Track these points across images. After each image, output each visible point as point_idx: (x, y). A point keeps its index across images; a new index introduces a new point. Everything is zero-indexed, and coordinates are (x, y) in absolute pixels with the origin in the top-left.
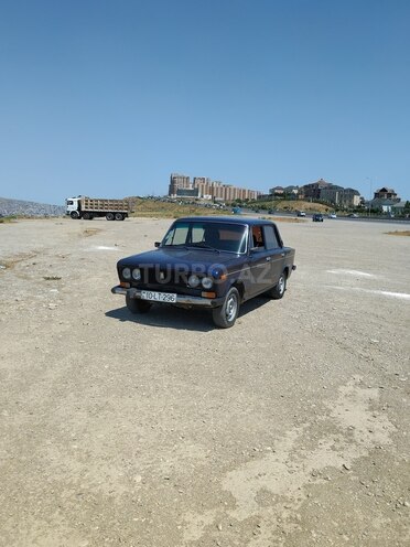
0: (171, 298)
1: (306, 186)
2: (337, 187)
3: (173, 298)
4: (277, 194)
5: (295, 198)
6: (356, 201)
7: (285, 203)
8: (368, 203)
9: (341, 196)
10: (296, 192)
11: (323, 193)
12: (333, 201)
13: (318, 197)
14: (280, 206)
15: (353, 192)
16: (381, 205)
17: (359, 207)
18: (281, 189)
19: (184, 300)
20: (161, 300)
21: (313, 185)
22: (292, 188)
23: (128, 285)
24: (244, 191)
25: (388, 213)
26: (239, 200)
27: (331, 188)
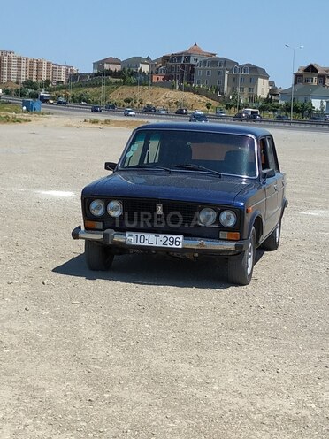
0: (174, 241)
1: (165, 59)
2: (225, 62)
3: (178, 242)
4: (109, 73)
5: (145, 80)
6: (263, 89)
7: (126, 92)
8: (285, 94)
9: (233, 80)
10: (145, 68)
11: (198, 73)
12: (219, 89)
13: (191, 80)
14: (117, 96)
15: (255, 72)
16: (308, 96)
17: (268, 100)
18: (116, 62)
19: (194, 244)
20: (160, 244)
21: (179, 56)
22: (138, 60)
23: (99, 225)
24: (39, 64)
25: (321, 113)
26: (29, 84)
27: (216, 63)
